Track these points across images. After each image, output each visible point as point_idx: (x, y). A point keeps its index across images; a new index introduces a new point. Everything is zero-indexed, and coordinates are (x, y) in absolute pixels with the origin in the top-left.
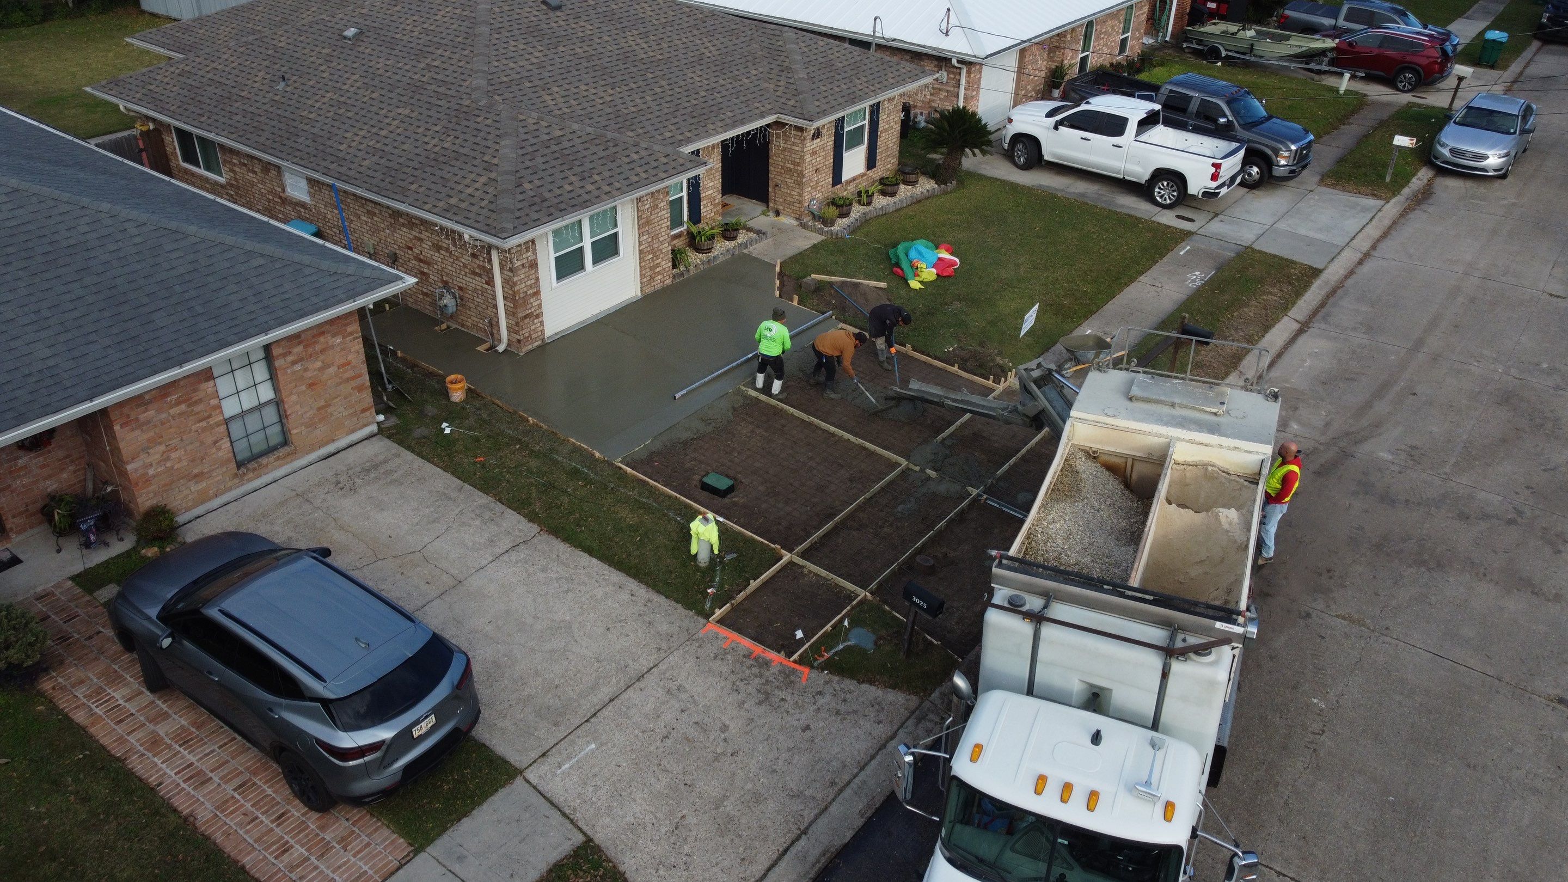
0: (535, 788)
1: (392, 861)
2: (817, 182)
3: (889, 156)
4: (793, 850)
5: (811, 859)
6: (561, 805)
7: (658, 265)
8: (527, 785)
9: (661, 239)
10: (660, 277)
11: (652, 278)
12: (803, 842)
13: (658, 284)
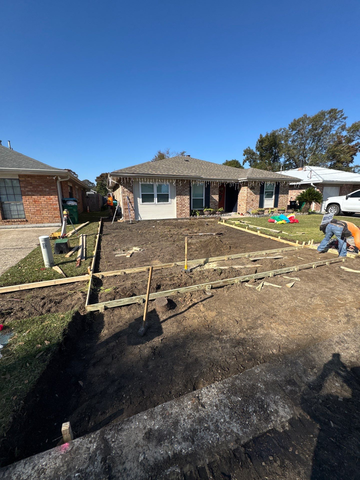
2: (253, 204)
3: (283, 205)
7: (184, 210)
9: (186, 202)
10: (184, 214)
11: (181, 214)
13: (183, 216)
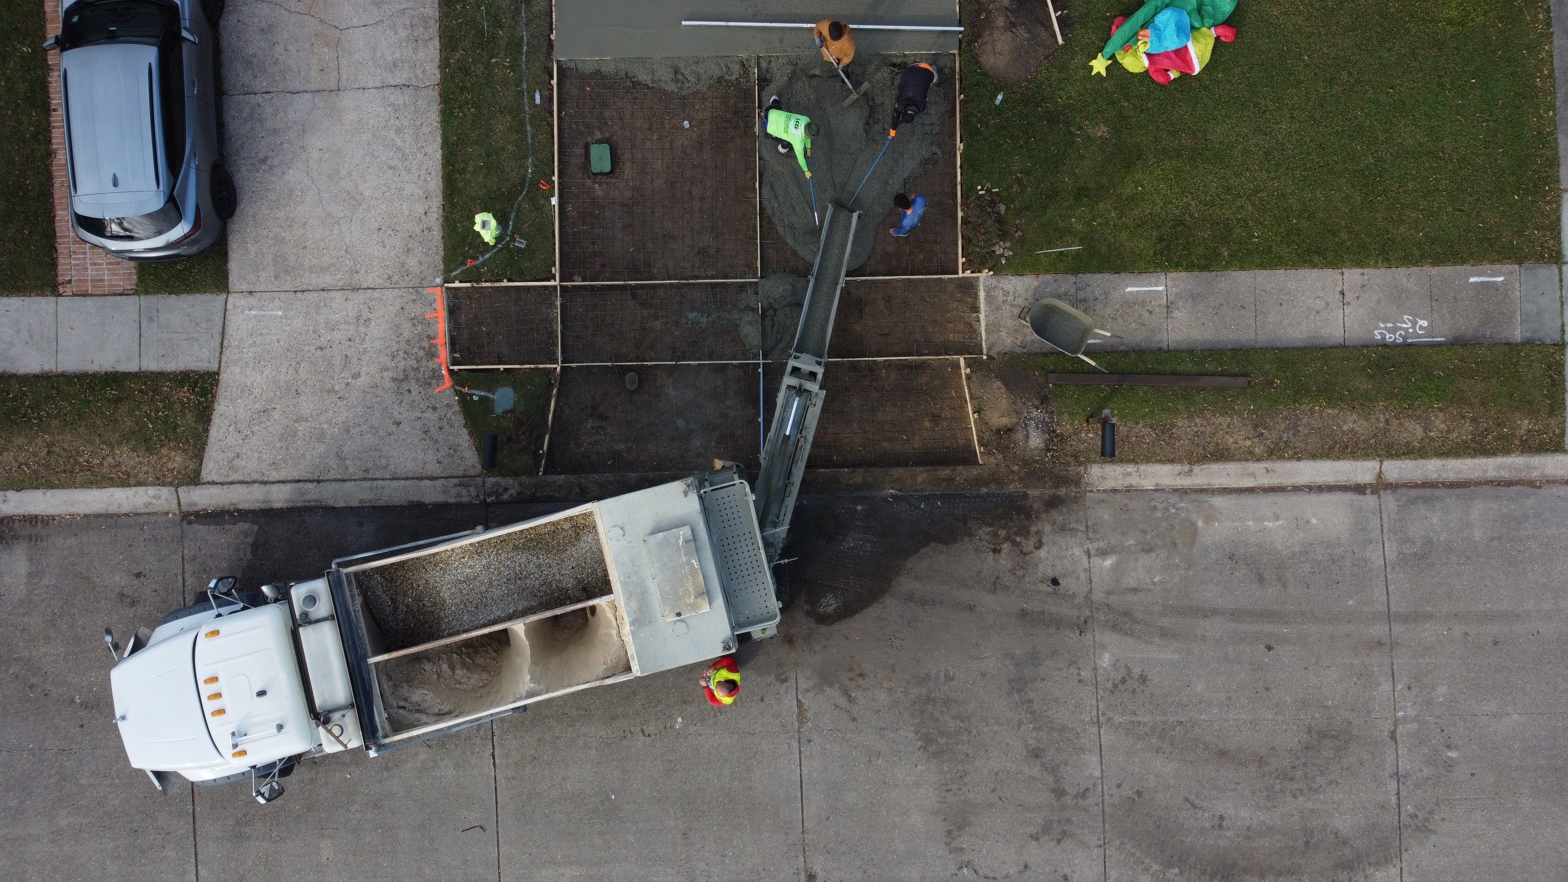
0: (226, 310)
1: (119, 286)
4: (301, 485)
5: (307, 497)
6: (227, 336)
8: (224, 304)
12: (310, 486)
